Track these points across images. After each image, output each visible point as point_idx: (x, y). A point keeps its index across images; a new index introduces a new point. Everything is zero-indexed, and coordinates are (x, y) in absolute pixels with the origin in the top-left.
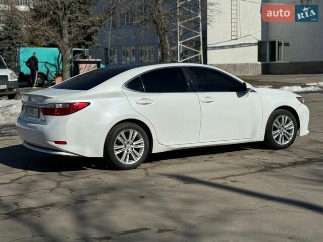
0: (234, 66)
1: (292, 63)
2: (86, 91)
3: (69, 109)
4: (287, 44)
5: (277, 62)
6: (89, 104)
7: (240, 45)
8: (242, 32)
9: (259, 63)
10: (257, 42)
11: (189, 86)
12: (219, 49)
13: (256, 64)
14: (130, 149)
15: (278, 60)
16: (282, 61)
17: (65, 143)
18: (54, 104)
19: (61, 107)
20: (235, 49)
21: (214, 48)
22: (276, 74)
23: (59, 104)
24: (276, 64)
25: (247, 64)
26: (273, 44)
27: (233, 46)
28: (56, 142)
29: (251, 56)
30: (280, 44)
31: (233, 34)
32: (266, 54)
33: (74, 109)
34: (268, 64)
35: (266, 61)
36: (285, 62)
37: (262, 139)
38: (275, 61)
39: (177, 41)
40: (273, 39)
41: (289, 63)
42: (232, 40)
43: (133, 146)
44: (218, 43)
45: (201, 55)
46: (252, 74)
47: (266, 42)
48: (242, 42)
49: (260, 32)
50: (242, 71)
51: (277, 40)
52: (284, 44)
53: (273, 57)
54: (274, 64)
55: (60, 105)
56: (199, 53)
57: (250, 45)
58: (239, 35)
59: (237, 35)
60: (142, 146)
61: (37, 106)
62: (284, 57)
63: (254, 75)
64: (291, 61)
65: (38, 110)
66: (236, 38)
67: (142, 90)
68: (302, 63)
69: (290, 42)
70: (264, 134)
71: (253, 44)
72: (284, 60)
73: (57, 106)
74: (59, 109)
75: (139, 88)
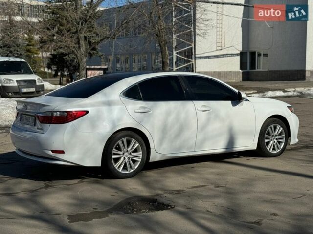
0: (219, 73)
1: (270, 71)
2: (84, 99)
3: (67, 118)
4: (266, 55)
5: (257, 70)
6: (87, 112)
7: (224, 56)
8: (226, 43)
9: (240, 71)
10: (239, 52)
11: (185, 94)
12: (205, 58)
13: (238, 72)
14: (126, 158)
15: (258, 68)
16: (261, 70)
17: (62, 152)
18: (52, 112)
19: (58, 115)
20: (219, 59)
21: (200, 58)
22: (256, 81)
23: (56, 112)
24: (256, 72)
25: (231, 72)
26: (253, 54)
27: (217, 56)
28: (54, 151)
29: (233, 65)
30: (259, 55)
31: (218, 44)
32: (247, 63)
33: (72, 117)
34: (248, 72)
35: (247, 69)
36: (264, 70)
37: (255, 148)
38: (255, 69)
39: (173, 52)
40: (253, 50)
41: (268, 71)
42: (217, 50)
43: (130, 156)
44: (204, 53)
45: (193, 64)
46: (234, 81)
47: (247, 52)
48: (225, 53)
49: (241, 44)
50: (226, 77)
51: (257, 51)
52: (263, 54)
53: (253, 66)
54: (254, 72)
55: (58, 113)
56: (191, 61)
57: (232, 55)
58: (223, 46)
59: (222, 47)
60: (139, 160)
61: (34, 114)
62: (263, 66)
63: (237, 81)
64: (270, 69)
65: (34, 117)
66: (220, 48)
67: (140, 99)
68: (279, 71)
69: (268, 53)
70: (257, 142)
71: (235, 54)
72: (263, 69)
73: (55, 114)
74: (57, 117)
75: (137, 97)
